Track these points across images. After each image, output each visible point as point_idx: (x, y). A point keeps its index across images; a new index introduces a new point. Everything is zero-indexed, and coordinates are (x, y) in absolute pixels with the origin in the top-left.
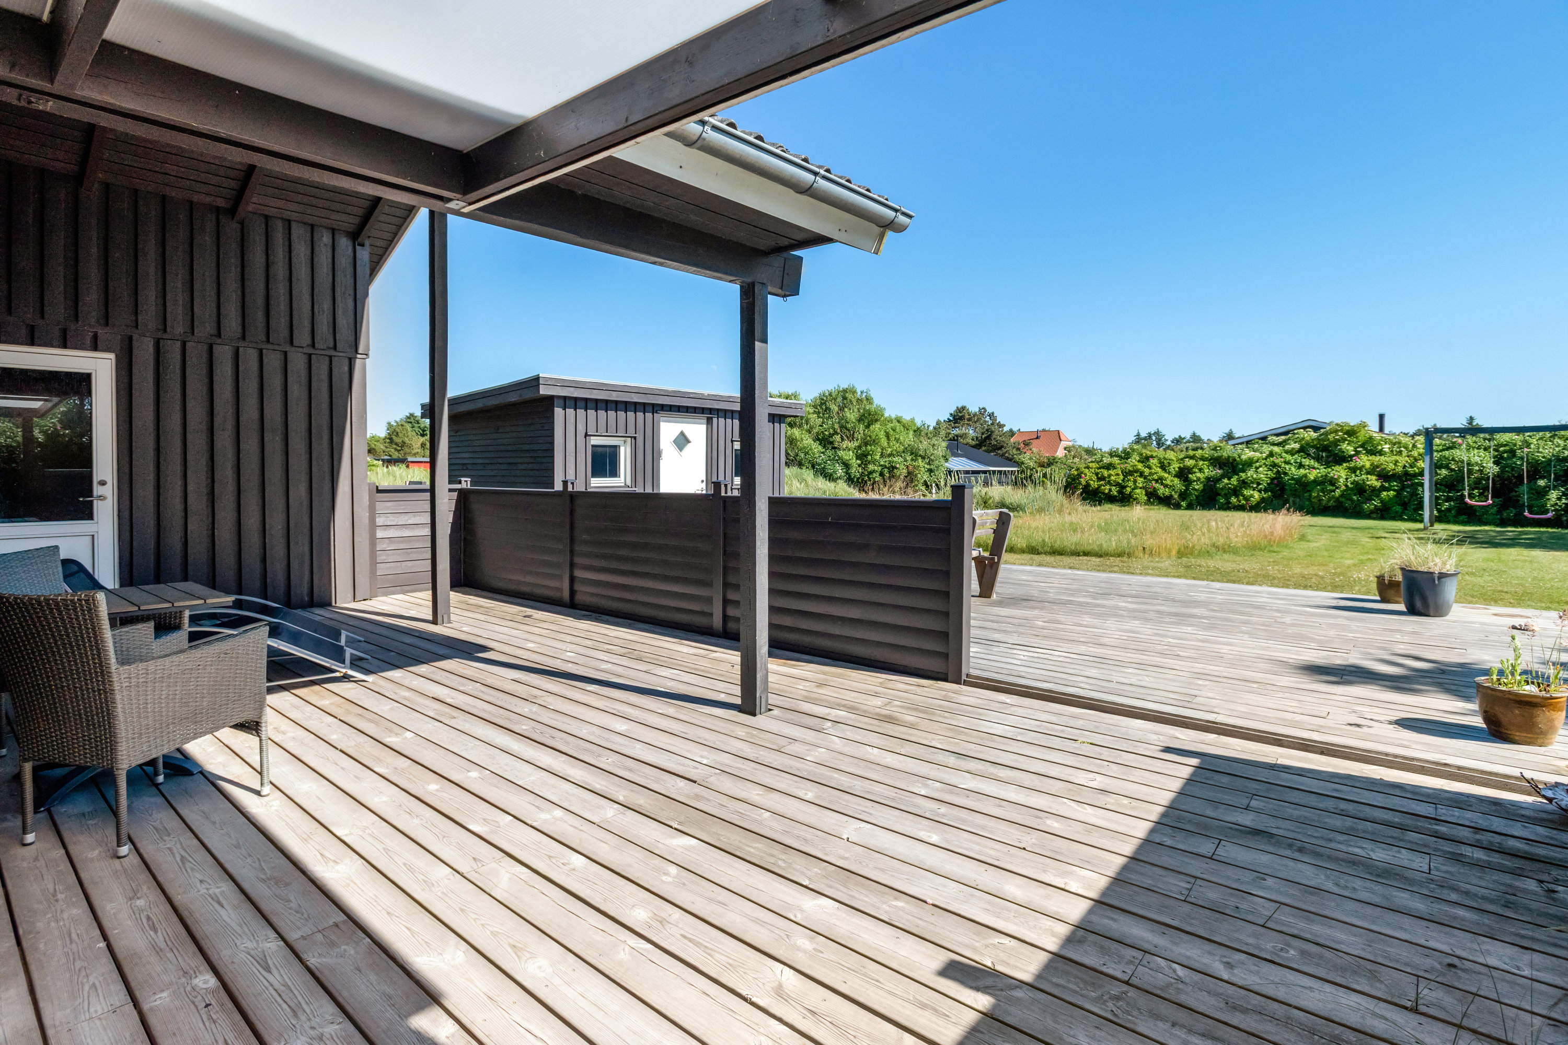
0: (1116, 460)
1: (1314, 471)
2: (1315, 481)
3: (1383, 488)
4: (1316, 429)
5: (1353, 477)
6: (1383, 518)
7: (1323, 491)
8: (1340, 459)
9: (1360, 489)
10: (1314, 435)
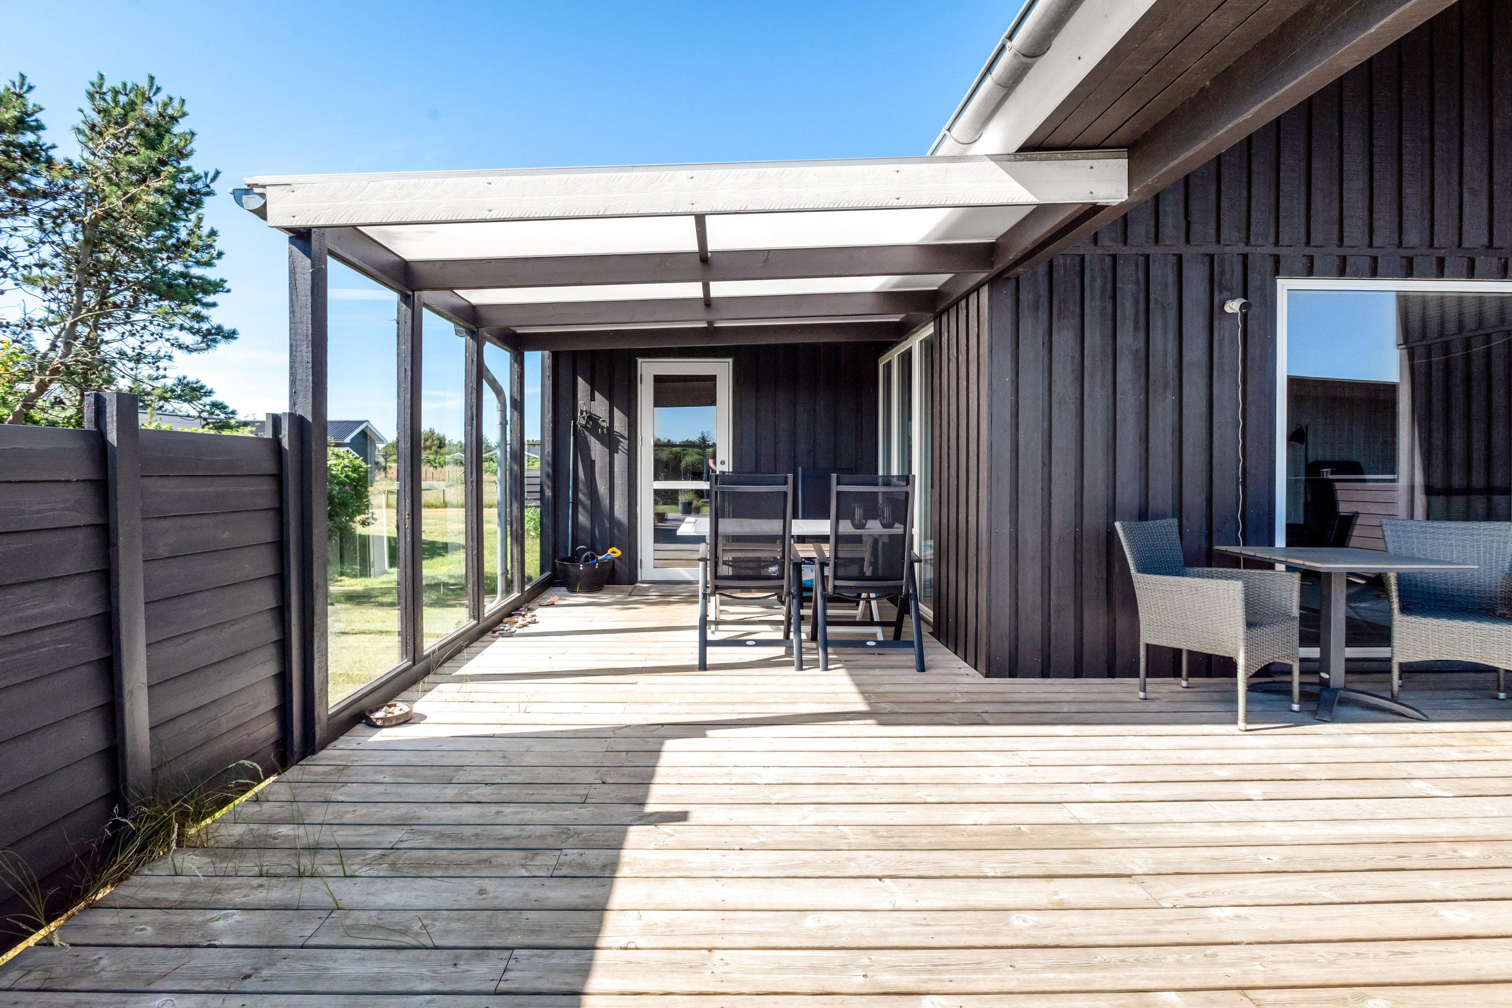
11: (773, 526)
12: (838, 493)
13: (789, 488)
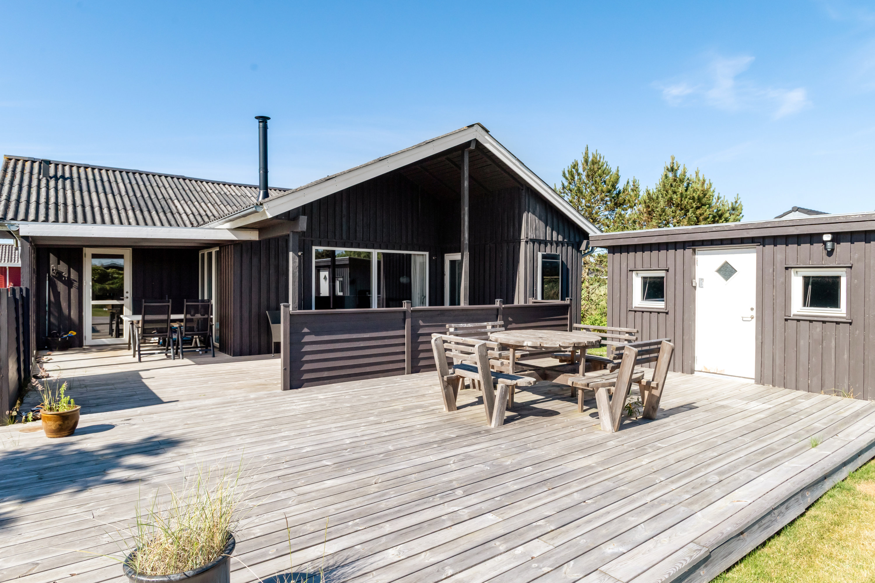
11: (164, 317)
12: (187, 305)
13: (170, 304)
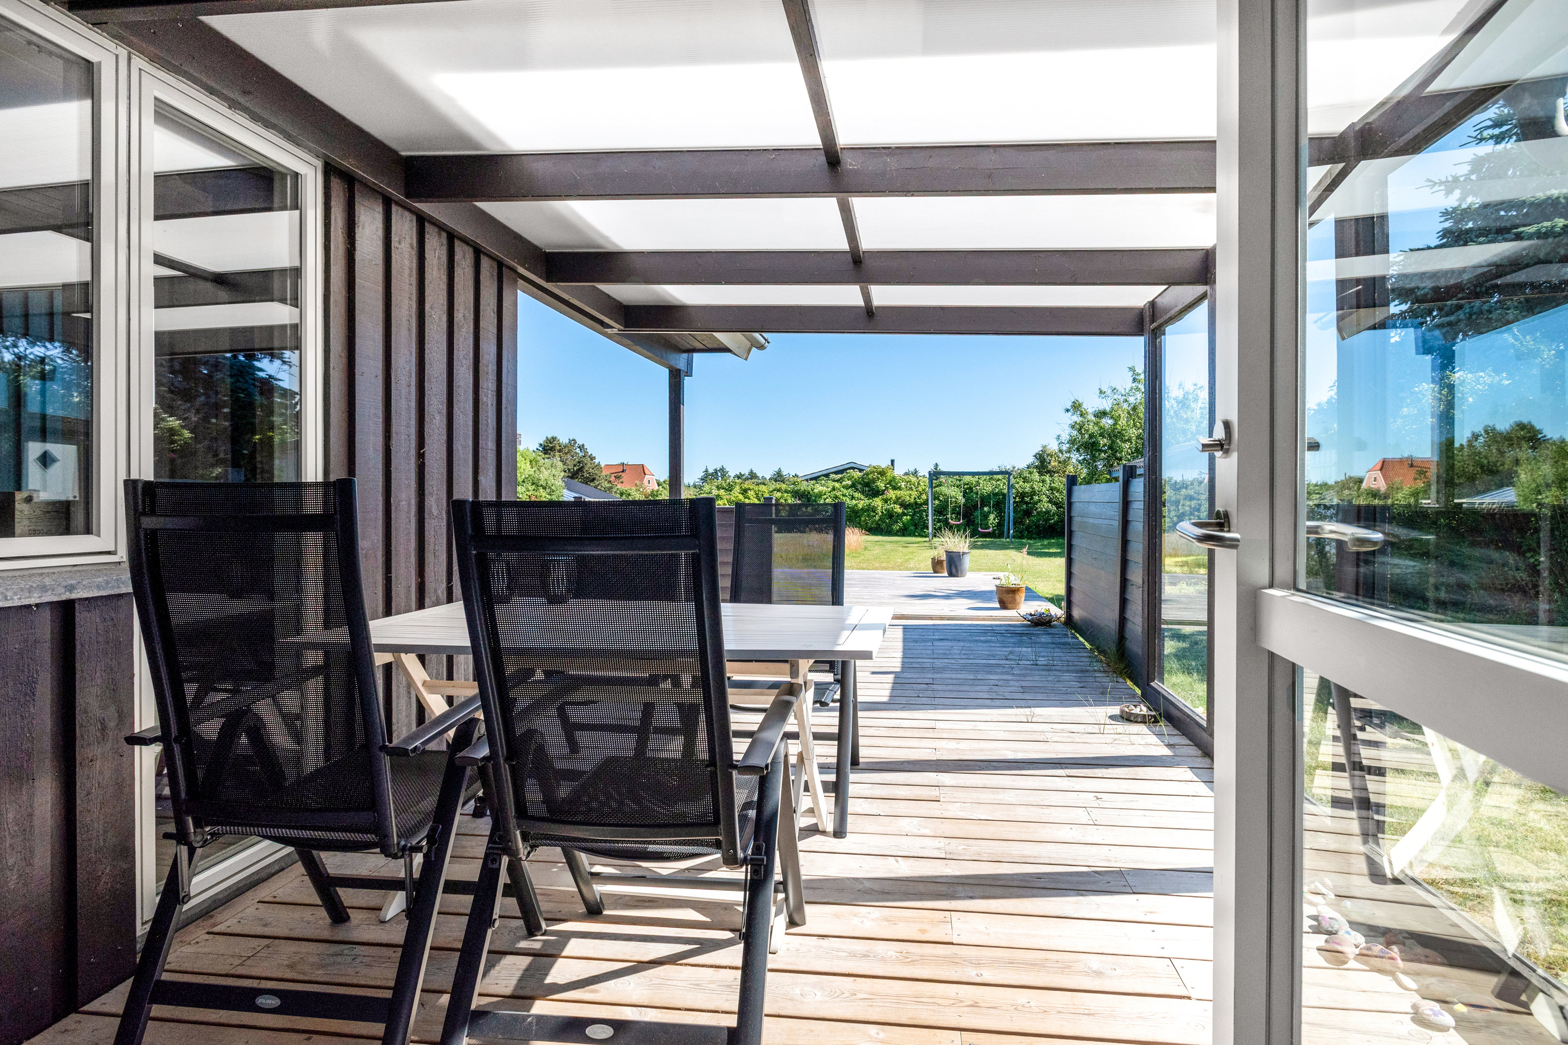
0: (722, 492)
1: (862, 502)
2: (862, 509)
3: (904, 514)
4: (861, 470)
5: (886, 506)
6: (904, 535)
7: (868, 516)
8: (876, 493)
9: (890, 515)
10: (860, 474)
